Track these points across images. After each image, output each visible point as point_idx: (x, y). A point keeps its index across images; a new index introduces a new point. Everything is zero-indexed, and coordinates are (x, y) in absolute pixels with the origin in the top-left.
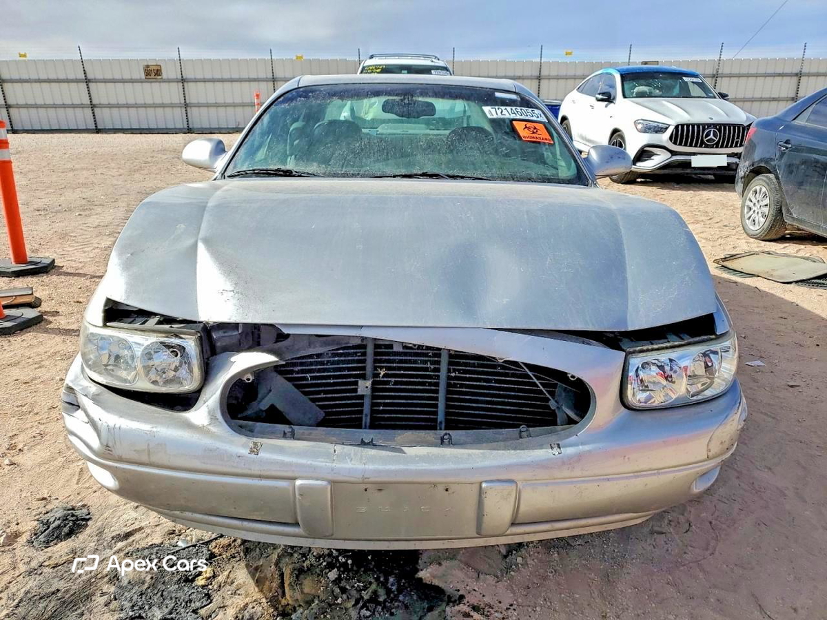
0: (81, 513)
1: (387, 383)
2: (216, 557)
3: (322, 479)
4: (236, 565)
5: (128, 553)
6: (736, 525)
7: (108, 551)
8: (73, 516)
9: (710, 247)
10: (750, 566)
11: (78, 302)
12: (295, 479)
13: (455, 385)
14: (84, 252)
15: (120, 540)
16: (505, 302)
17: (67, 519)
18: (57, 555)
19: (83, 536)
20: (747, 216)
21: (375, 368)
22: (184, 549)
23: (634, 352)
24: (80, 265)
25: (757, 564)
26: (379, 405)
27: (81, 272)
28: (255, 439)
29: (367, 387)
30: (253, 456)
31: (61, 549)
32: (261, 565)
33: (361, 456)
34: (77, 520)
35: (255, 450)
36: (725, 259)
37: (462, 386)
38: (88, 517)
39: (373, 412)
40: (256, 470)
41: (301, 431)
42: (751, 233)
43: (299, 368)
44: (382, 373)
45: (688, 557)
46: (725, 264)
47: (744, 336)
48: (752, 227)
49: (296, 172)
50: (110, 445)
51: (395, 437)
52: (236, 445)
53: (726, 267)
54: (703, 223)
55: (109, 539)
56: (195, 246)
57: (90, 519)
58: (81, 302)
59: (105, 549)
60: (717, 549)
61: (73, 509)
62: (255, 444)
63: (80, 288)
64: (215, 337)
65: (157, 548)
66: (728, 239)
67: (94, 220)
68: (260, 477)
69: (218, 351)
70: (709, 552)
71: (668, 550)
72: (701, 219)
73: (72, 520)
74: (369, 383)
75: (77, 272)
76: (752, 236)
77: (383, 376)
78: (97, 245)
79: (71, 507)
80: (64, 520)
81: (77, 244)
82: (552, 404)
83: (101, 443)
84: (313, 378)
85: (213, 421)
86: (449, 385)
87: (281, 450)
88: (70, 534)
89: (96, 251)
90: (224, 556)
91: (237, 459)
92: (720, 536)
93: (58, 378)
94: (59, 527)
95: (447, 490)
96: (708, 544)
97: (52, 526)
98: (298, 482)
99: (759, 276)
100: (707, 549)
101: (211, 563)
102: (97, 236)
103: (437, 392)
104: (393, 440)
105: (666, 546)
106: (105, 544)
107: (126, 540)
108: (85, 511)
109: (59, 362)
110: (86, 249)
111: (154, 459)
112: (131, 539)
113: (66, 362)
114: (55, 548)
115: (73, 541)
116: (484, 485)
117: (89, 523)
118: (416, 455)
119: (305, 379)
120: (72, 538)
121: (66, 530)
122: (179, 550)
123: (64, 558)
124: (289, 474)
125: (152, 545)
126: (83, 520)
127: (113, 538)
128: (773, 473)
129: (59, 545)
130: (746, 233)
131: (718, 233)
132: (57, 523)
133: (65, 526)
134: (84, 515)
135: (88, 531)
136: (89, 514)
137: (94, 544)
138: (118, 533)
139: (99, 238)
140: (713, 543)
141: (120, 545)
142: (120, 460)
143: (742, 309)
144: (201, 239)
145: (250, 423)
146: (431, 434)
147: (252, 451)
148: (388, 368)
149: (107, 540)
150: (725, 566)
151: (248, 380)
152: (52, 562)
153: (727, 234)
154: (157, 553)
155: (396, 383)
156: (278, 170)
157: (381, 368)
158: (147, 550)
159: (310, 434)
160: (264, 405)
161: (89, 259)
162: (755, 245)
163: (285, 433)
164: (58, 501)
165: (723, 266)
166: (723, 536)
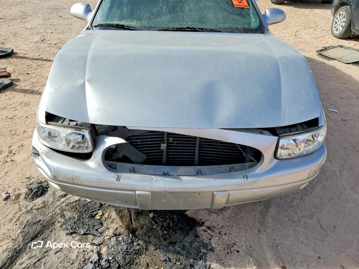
0: (44, 185)
1: (174, 143)
2: (103, 205)
3: (148, 191)
4: (111, 209)
5: (67, 205)
6: (314, 189)
7: (58, 202)
8: (42, 186)
9: (315, 43)
10: (318, 207)
11: (27, 74)
12: (136, 191)
13: (203, 144)
14: (27, 44)
15: (62, 198)
16: (227, 115)
17: (39, 188)
18: (37, 204)
19: (47, 195)
20: (334, 26)
21: (168, 137)
22: (90, 202)
23: (282, 136)
24: (26, 52)
25: (321, 207)
26: (170, 152)
27: (26, 56)
28: (118, 173)
29: (165, 147)
30: (117, 182)
31: (39, 201)
32: (122, 210)
33: (163, 181)
34: (44, 188)
35: (118, 179)
36: (321, 50)
37: (205, 145)
38: (48, 186)
39: (167, 155)
40: (119, 187)
41: (137, 167)
42: (335, 35)
43: (135, 138)
44: (171, 140)
45: (294, 203)
46: (321, 53)
47: (326, 93)
48: (336, 32)
49: (126, 26)
50: (56, 176)
51: (177, 170)
52: (110, 177)
53: (321, 55)
54: (313, 28)
55: (58, 197)
56: (84, 84)
57: (49, 187)
58: (29, 74)
59: (57, 201)
60: (306, 200)
61: (41, 183)
62: (118, 176)
63: (28, 66)
64: (97, 128)
65: (78, 202)
66: (324, 38)
67: (28, 25)
68: (121, 190)
69: (99, 134)
70: (302, 201)
71: (286, 200)
72: (312, 26)
73: (42, 189)
74: (165, 145)
75: (25, 56)
76: (335, 36)
77: (172, 141)
78: (32, 40)
79: (40, 182)
80: (38, 189)
81: (23, 40)
82: (244, 154)
83: (52, 175)
84: (141, 142)
85: (99, 166)
86: (200, 144)
87: (129, 178)
88: (42, 194)
89: (32, 44)
90: (106, 205)
91: (111, 183)
92: (308, 194)
93: (25, 116)
94: (36, 192)
95: (199, 194)
96: (302, 198)
97: (34, 191)
98: (137, 192)
99: (336, 60)
100: (302, 200)
101: (101, 209)
102: (31, 35)
103: (195, 147)
104: (176, 171)
105: (285, 199)
106: (57, 199)
107: (65, 197)
108: (46, 183)
109: (24, 108)
110: (27, 43)
111: (75, 182)
112: (67, 197)
113: (27, 107)
114: (36, 201)
115: (43, 197)
116: (215, 193)
117: (49, 189)
118: (186, 180)
119: (137, 142)
120: (43, 196)
121: (40, 193)
122: (88, 203)
123: (41, 206)
124: (133, 189)
125: (76, 201)
126: (46, 188)
127: (59, 196)
128: (332, 163)
129: (38, 199)
130: (333, 35)
131: (319, 34)
132: (36, 190)
133: (39, 191)
134: (46, 185)
135: (49, 193)
136: (48, 185)
137: (52, 199)
138: (61, 194)
139: (33, 36)
140: (304, 197)
141: (63, 200)
142: (61, 181)
143: (327, 78)
144: (86, 80)
145: (115, 163)
146: (192, 168)
147: (117, 180)
148: (173, 137)
149: (57, 197)
150: (308, 208)
151: (113, 147)
152: (36, 207)
153: (323, 34)
154: (79, 204)
155: (177, 143)
156: (118, 25)
157: (170, 137)
158: (74, 203)
159: (141, 169)
160: (121, 156)
161: (29, 49)
162: (336, 41)
163: (130, 170)
164: (34, 179)
165: (320, 54)
166: (309, 193)
